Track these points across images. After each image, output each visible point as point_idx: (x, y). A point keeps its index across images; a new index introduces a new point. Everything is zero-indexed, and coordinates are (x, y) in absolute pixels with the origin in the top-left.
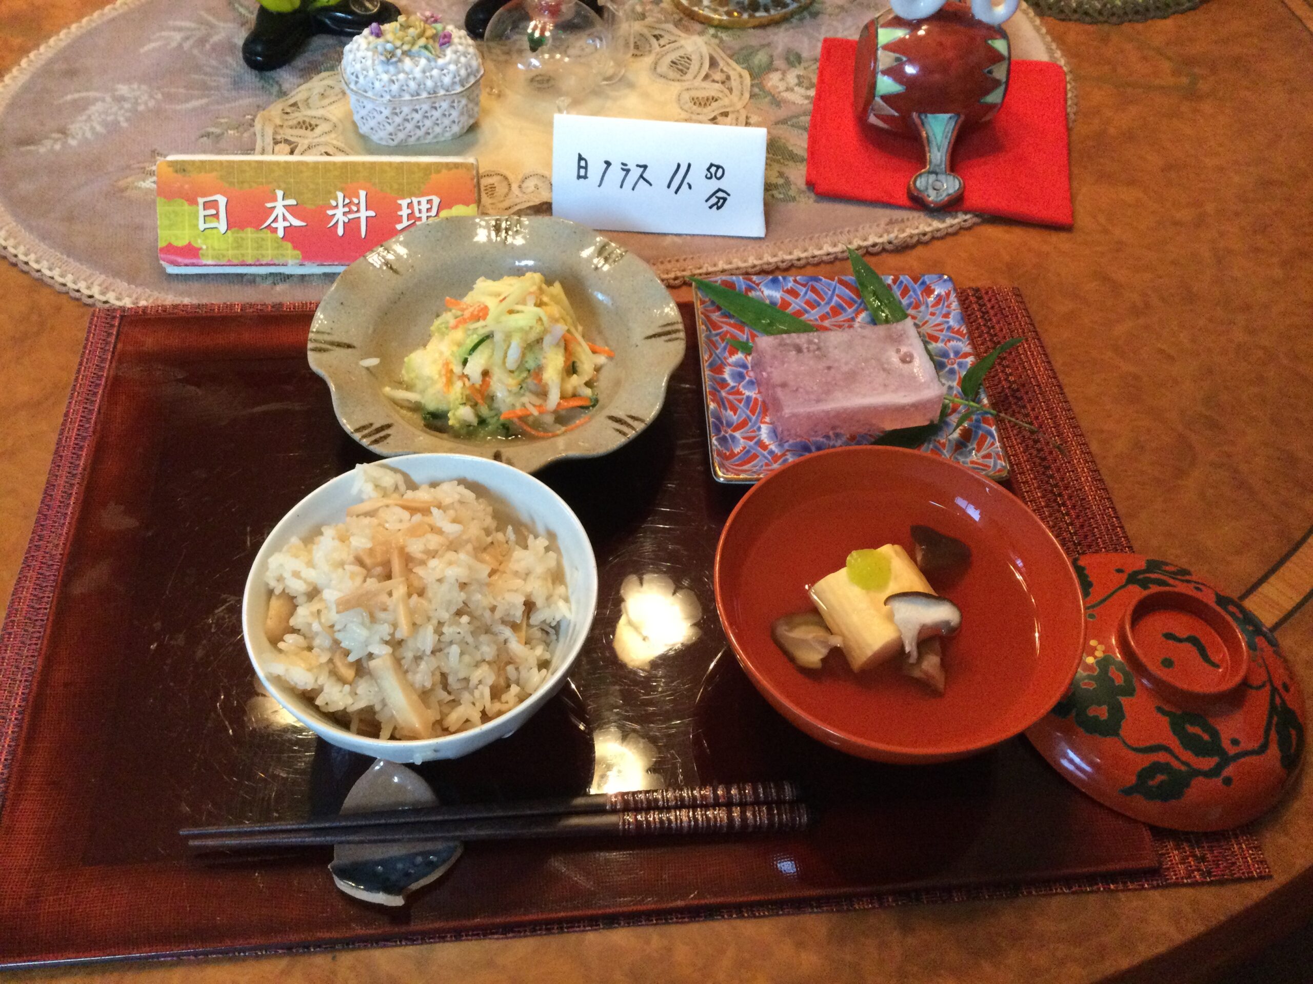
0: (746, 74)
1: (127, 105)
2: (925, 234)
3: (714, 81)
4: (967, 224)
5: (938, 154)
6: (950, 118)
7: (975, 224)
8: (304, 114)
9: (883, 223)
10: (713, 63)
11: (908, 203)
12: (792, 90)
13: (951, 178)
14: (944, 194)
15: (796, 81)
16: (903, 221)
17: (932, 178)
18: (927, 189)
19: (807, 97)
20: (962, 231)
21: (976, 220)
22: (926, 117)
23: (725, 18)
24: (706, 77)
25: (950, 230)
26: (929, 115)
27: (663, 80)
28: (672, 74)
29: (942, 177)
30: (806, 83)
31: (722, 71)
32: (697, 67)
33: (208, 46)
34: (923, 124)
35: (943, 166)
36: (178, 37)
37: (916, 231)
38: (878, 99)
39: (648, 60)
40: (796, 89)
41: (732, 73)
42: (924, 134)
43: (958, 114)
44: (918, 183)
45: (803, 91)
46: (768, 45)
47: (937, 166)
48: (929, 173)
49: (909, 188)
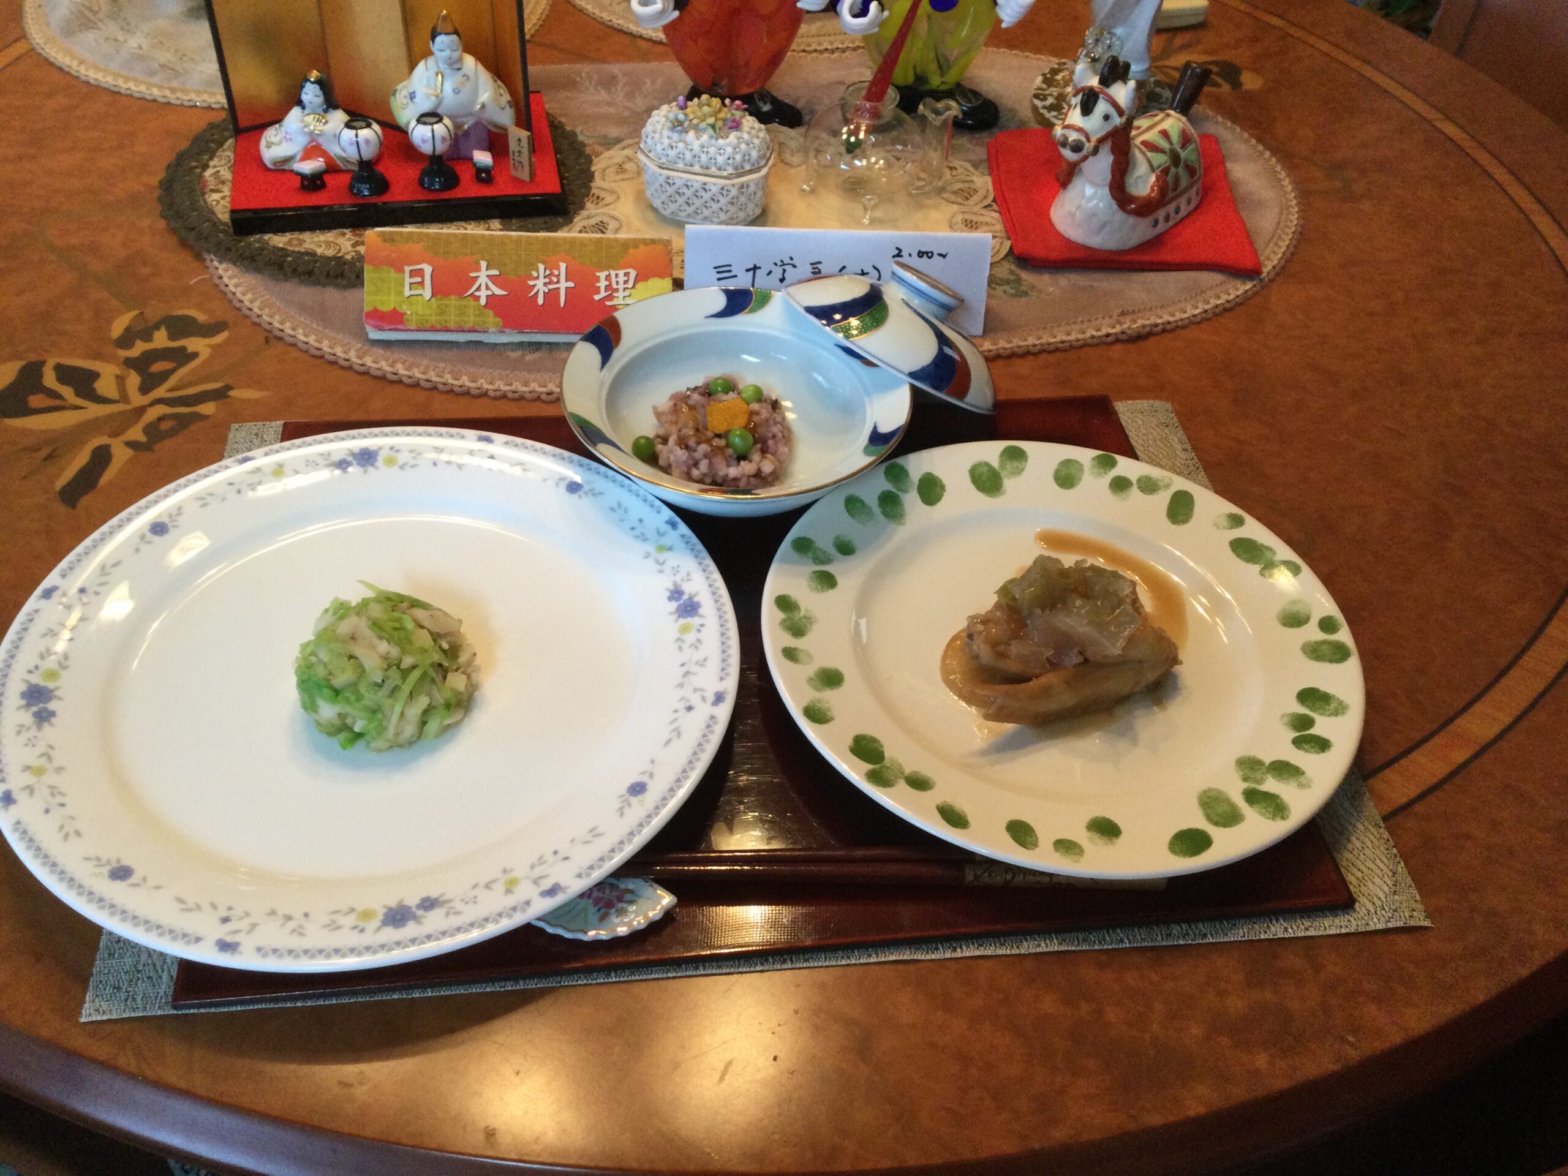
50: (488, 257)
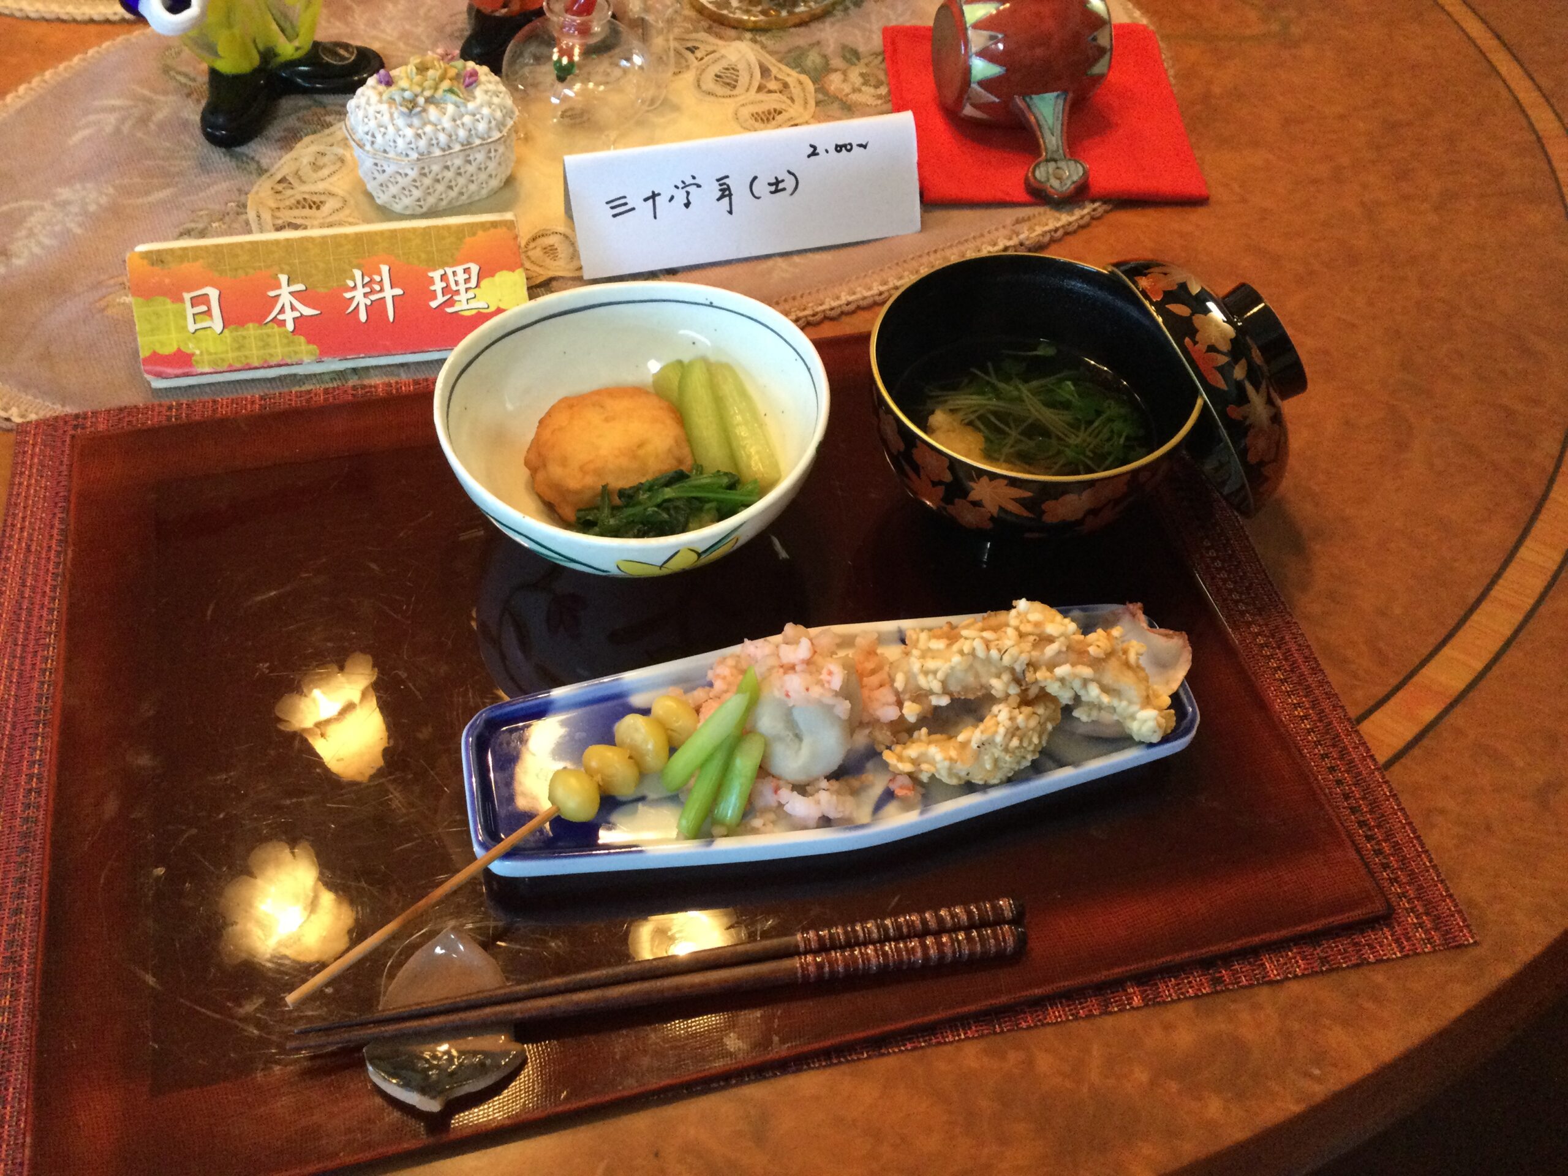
0: (806, 79)
1: (74, 209)
2: (1056, 230)
3: (770, 91)
4: (1097, 214)
5: (1052, 139)
6: (1058, 97)
7: (1106, 212)
8: (300, 191)
9: (1009, 223)
10: (765, 71)
11: (1028, 198)
12: (860, 91)
13: (1072, 164)
14: (1069, 183)
15: (861, 80)
16: (1029, 219)
17: (1052, 166)
18: (1048, 180)
19: (879, 97)
20: (1095, 223)
21: (1106, 207)
22: (1031, 99)
24: (761, 88)
25: (1082, 222)
26: (1033, 96)
28: (720, 90)
29: (1062, 164)
30: (873, 82)
31: (777, 79)
32: (747, 79)
33: (152, 127)
34: (1029, 107)
35: (1061, 151)
36: (110, 120)
37: (1047, 228)
38: (974, 86)
39: (690, 77)
40: (864, 88)
41: (789, 80)
42: (1032, 119)
43: (1065, 91)
44: (1037, 174)
45: (872, 90)
46: (818, 43)
47: (1053, 152)
48: (1047, 161)
49: (1027, 179)
50: (287, 268)
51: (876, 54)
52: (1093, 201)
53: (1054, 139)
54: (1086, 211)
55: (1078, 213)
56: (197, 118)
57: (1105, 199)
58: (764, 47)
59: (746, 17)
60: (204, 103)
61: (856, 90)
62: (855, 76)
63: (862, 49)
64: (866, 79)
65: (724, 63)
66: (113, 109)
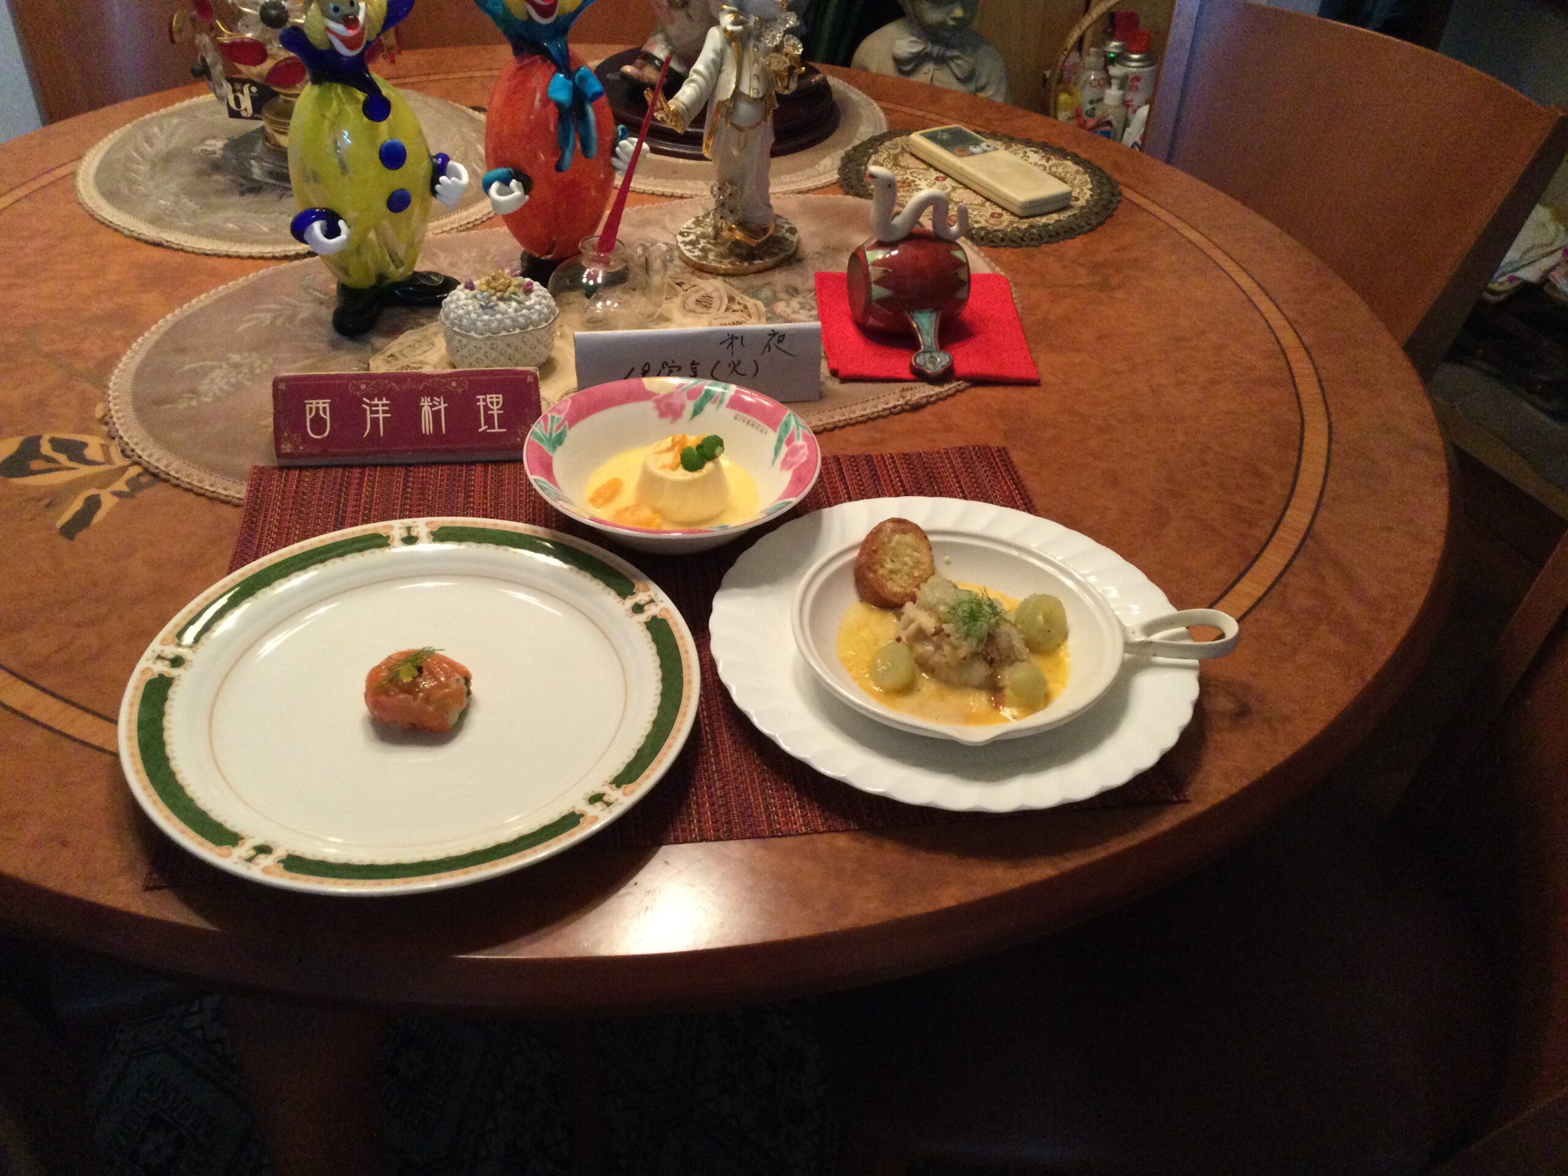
0: (760, 304)
2: (931, 396)
3: (734, 311)
4: (960, 388)
6: (932, 314)
7: (967, 388)
9: (897, 391)
10: (731, 299)
11: (912, 377)
12: (798, 313)
13: (942, 355)
14: (939, 366)
15: (799, 306)
16: (911, 389)
17: (928, 355)
18: (925, 364)
19: (811, 316)
20: (958, 394)
21: (966, 384)
22: (914, 315)
23: (730, 266)
24: (727, 310)
25: (949, 392)
26: (916, 313)
27: (692, 314)
28: (699, 309)
29: (935, 354)
30: (807, 307)
31: (739, 303)
32: (718, 303)
33: (298, 321)
34: (912, 320)
35: (934, 346)
37: (924, 395)
38: (874, 304)
39: (678, 301)
40: (801, 311)
41: (748, 304)
42: (915, 328)
43: (938, 312)
44: (918, 360)
45: (806, 312)
46: (769, 284)
47: (929, 347)
48: (925, 352)
49: (911, 364)
51: (810, 291)
52: (958, 380)
53: (929, 339)
54: (952, 385)
55: (947, 387)
56: (330, 319)
57: (965, 378)
58: (730, 284)
59: (719, 265)
60: (333, 308)
61: (794, 312)
62: (795, 303)
63: (800, 287)
64: (802, 306)
65: (703, 293)
66: (269, 311)
